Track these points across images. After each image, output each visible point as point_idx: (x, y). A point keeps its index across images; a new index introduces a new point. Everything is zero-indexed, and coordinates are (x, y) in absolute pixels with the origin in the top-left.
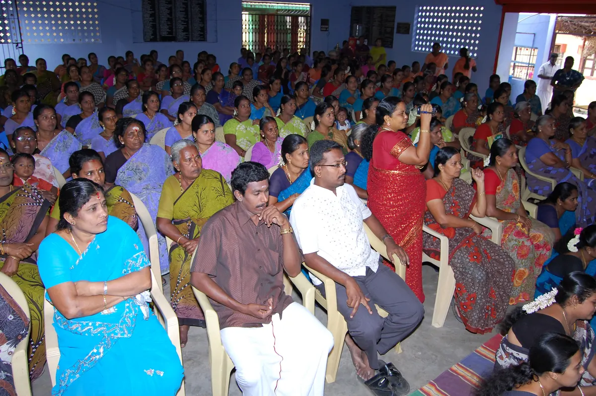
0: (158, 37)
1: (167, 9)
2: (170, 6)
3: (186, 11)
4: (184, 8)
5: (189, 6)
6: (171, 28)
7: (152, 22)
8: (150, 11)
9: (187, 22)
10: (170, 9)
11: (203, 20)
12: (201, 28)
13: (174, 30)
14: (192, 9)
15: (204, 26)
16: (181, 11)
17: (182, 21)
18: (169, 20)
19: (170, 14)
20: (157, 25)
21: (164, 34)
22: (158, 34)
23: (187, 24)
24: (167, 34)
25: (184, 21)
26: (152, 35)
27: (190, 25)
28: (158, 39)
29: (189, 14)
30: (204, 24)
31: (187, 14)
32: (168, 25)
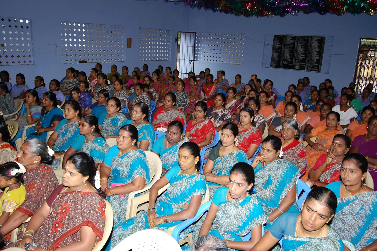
0: (281, 65)
1: (291, 43)
2: (293, 41)
3: (306, 46)
4: (304, 43)
5: (309, 42)
6: (292, 59)
7: (278, 53)
8: (278, 45)
9: (306, 55)
10: (294, 44)
11: (320, 54)
12: (317, 60)
13: (294, 60)
14: (312, 45)
15: (320, 59)
16: (302, 46)
17: (302, 53)
18: (292, 52)
19: (293, 48)
20: (282, 56)
21: (286, 63)
22: (281, 62)
23: (306, 56)
24: (288, 63)
25: (303, 54)
26: (277, 63)
27: (308, 57)
28: (281, 66)
29: (309, 48)
30: (320, 57)
31: (306, 48)
32: (289, 56)
